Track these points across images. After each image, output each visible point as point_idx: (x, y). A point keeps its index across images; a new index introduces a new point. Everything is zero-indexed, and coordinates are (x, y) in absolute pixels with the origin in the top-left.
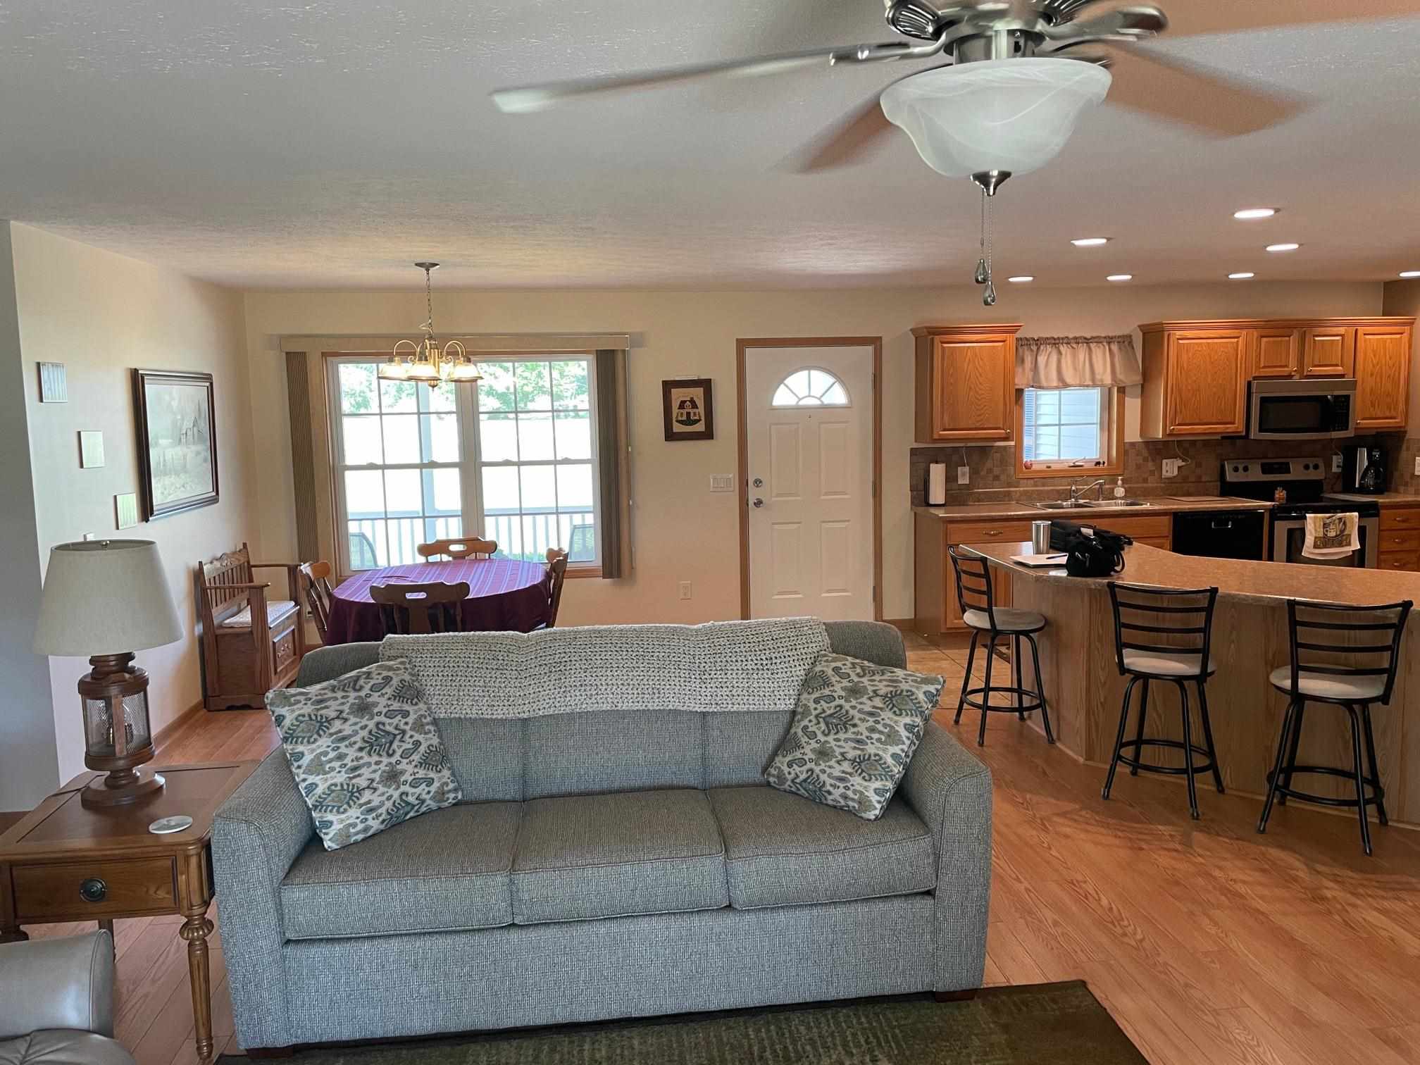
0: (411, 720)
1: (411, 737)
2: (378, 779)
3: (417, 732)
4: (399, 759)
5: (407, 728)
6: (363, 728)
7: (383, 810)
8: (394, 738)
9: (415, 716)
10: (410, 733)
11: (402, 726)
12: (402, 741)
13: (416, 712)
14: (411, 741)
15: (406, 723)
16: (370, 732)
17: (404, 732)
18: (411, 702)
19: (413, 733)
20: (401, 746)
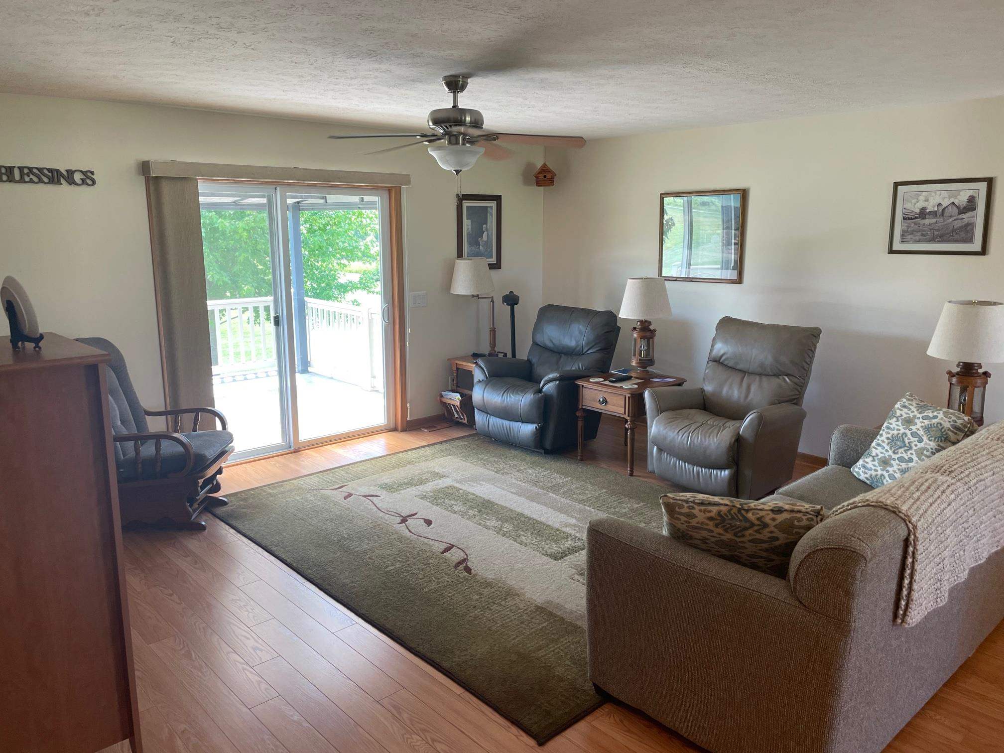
0: (920, 445)
1: (912, 454)
2: (879, 457)
3: (916, 454)
4: (896, 458)
5: (914, 448)
6: (898, 430)
7: (869, 473)
8: (903, 447)
9: (924, 446)
10: (913, 451)
11: (913, 445)
12: (905, 451)
13: (926, 444)
14: (910, 456)
15: (916, 445)
16: (898, 434)
17: (911, 448)
18: (929, 438)
19: (914, 453)
20: (903, 453)
